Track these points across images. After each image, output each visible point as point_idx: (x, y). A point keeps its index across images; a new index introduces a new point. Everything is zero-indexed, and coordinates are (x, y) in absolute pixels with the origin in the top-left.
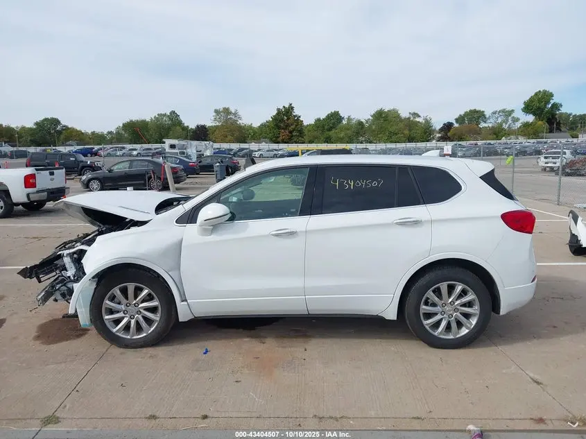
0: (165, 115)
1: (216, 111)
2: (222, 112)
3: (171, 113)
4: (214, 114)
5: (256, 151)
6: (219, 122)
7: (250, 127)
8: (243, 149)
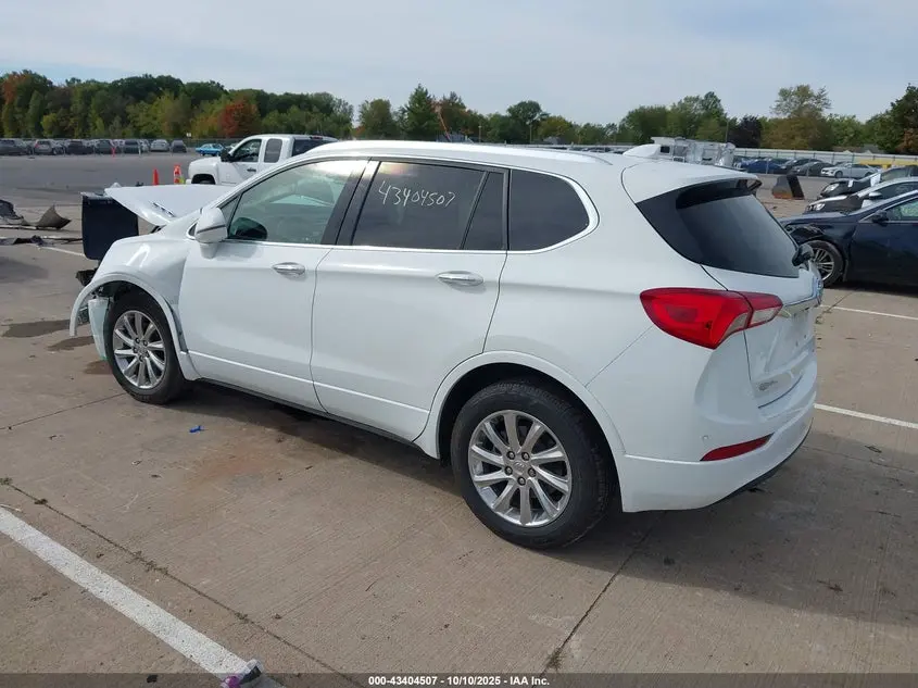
0: (697, 99)
1: (784, 93)
2: (794, 93)
3: (706, 96)
4: (779, 98)
5: (831, 166)
6: (785, 112)
7: (851, 122)
8: (806, 161)
